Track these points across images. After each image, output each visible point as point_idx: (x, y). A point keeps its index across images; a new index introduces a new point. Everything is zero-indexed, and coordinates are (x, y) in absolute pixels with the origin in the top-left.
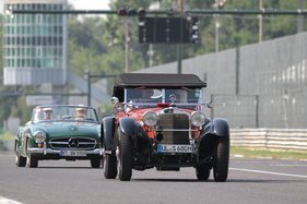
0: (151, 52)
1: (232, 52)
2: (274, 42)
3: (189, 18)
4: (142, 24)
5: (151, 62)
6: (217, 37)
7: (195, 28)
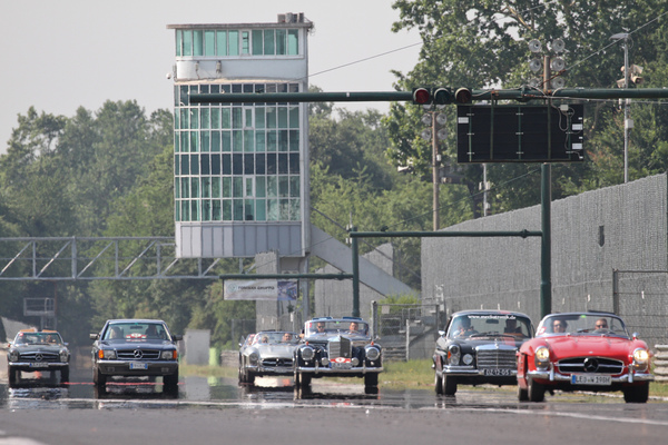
3: (564, 108)
4: (464, 120)
7: (577, 127)
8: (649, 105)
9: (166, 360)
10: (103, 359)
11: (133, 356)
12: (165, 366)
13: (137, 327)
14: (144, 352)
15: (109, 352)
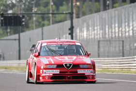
0: (9, 30)
1: (40, 30)
2: (56, 25)
3: (21, 16)
4: (2, 18)
5: (9, 34)
6: (34, 24)
7: (23, 20)
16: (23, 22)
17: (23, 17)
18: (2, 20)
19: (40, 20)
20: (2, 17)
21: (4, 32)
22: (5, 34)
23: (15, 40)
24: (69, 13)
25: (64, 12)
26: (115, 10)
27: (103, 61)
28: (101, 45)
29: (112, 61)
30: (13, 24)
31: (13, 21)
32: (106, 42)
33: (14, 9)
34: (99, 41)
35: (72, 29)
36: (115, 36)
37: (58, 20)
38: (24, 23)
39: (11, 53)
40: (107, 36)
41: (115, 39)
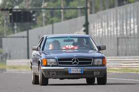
0: (16, 27)
1: (50, 26)
2: (68, 22)
3: (31, 12)
4: (11, 14)
5: (16, 31)
7: (34, 15)
8: (48, 11)
9: (97, 66)
10: (46, 66)
11: (71, 63)
12: (97, 70)
13: (69, 41)
14: (80, 59)
15: (52, 60)
16: (34, 17)
17: (34, 12)
18: (11, 16)
19: (49, 16)
20: (10, 12)
21: (9, 30)
22: (11, 31)
23: (24, 37)
24: (84, 8)
25: (78, 7)
26: (134, 5)
27: (123, 60)
28: (120, 43)
29: (133, 59)
30: (22, 21)
31: (22, 17)
32: (124, 39)
33: (20, 5)
34: (118, 38)
35: (86, 25)
36: (134, 33)
37: (68, 16)
38: (34, 19)
39: (18, 52)
40: (125, 33)
41: (134, 36)
